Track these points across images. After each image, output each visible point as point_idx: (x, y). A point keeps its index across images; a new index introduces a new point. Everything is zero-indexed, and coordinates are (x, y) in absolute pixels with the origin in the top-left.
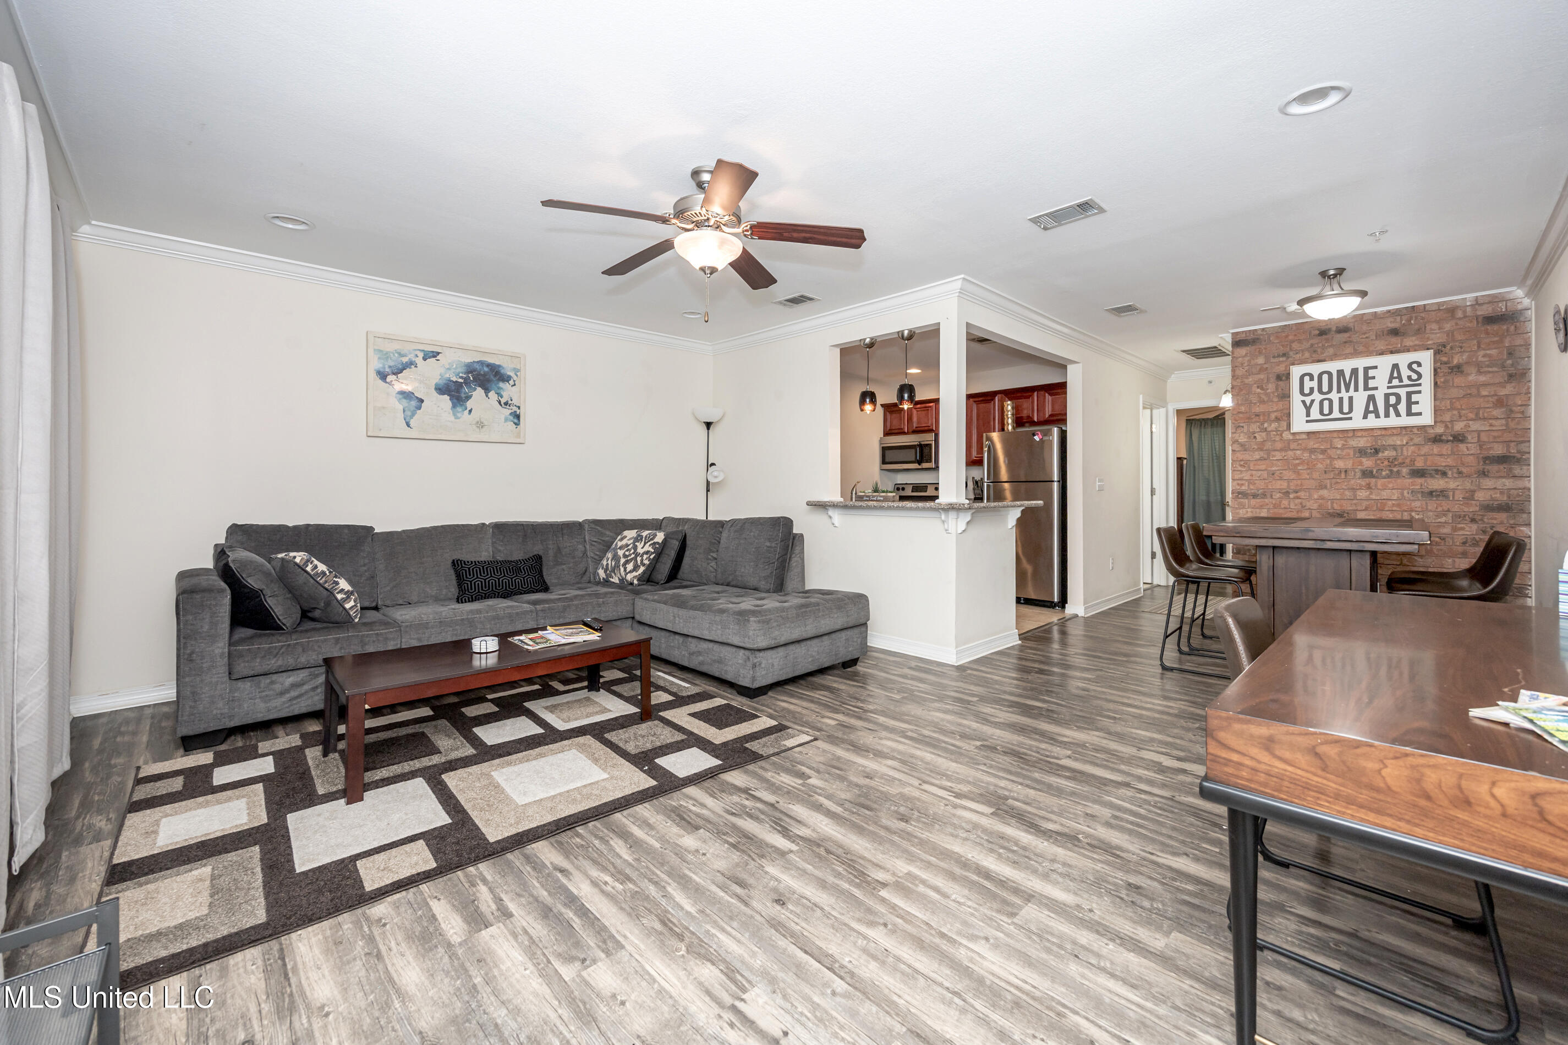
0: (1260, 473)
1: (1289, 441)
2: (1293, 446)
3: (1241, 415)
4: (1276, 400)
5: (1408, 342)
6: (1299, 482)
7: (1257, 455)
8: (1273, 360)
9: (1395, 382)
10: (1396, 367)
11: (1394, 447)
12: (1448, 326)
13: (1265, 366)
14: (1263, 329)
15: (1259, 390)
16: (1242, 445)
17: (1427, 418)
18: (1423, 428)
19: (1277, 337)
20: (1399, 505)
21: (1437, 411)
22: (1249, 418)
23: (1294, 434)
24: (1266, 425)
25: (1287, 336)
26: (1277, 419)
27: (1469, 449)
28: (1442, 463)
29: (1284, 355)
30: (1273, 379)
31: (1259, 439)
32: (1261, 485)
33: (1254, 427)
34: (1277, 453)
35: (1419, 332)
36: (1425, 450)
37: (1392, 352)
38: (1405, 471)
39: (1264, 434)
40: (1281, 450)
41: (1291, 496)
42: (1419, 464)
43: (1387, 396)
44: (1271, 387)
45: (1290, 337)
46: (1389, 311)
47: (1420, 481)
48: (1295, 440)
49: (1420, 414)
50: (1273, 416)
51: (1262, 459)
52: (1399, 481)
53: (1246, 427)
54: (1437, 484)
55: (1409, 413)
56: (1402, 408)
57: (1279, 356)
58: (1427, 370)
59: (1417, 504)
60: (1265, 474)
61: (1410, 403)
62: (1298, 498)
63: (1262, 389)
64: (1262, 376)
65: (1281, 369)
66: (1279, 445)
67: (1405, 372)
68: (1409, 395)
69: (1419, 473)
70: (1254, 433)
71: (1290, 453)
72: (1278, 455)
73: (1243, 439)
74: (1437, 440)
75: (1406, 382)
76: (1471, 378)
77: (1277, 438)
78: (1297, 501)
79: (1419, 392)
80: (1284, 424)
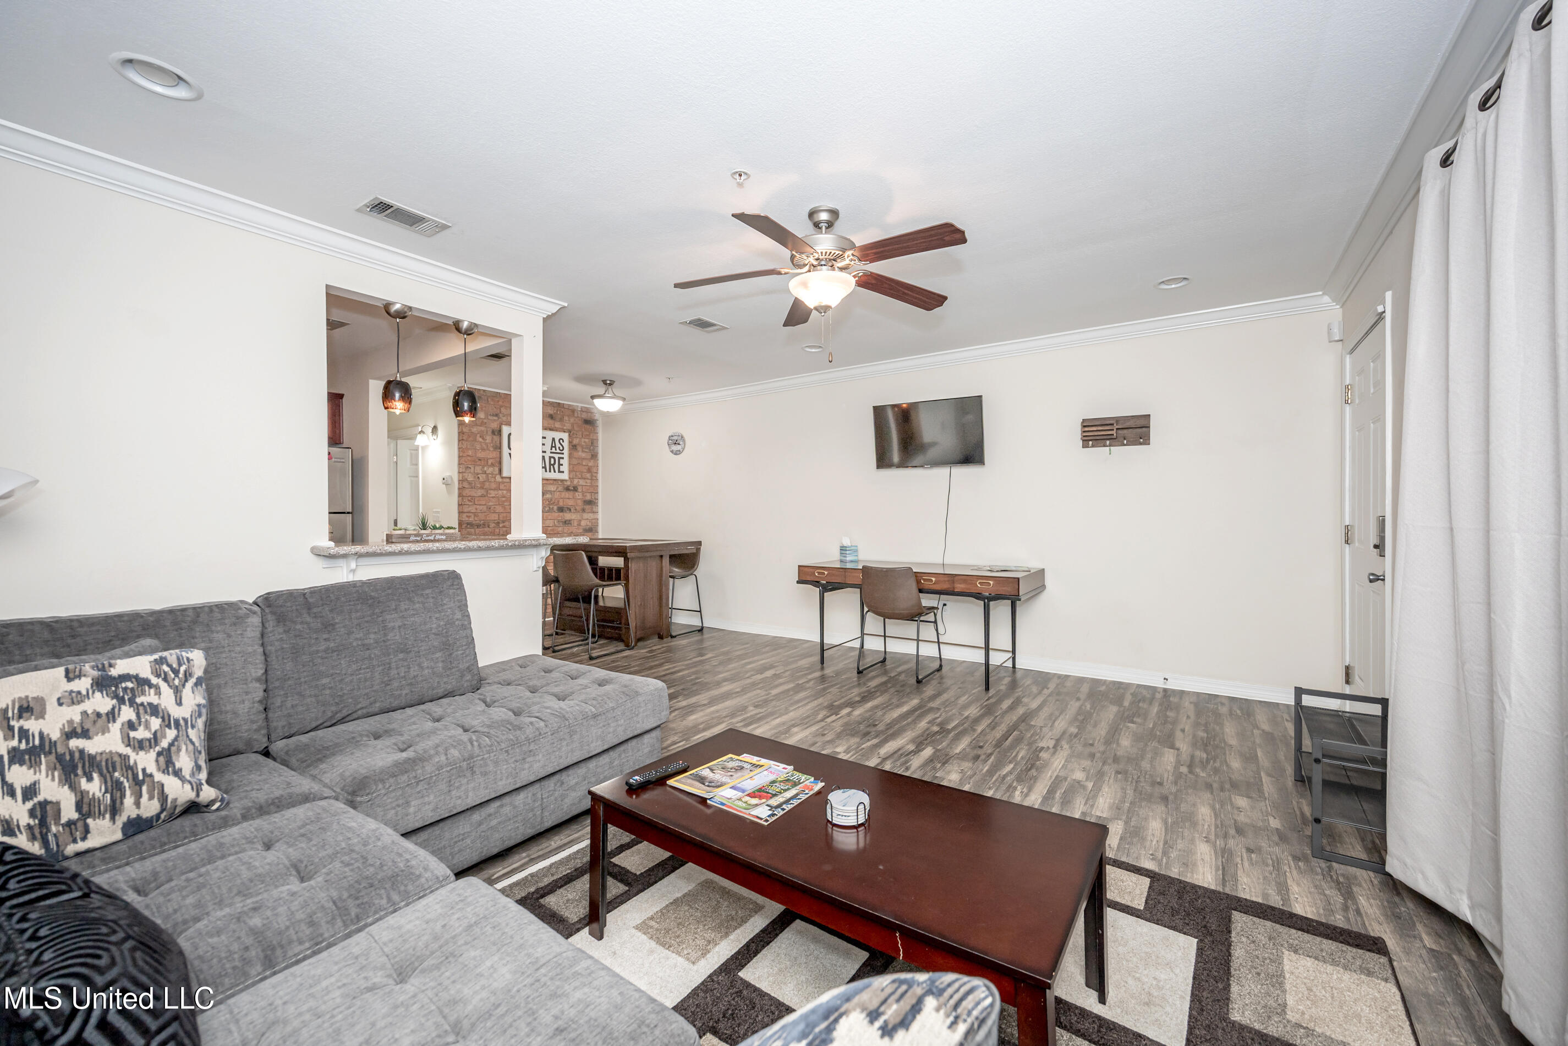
0: (481, 507)
1: (499, 483)
2: (502, 486)
3: (469, 458)
4: (492, 449)
5: (558, 425)
6: (505, 515)
7: (480, 492)
8: (490, 417)
9: (553, 450)
10: (553, 439)
11: (550, 491)
12: (572, 420)
13: (485, 421)
14: (484, 391)
15: (481, 440)
16: (470, 483)
17: (565, 476)
18: (562, 481)
19: (493, 400)
20: (553, 530)
21: (570, 471)
22: (474, 461)
23: (502, 478)
24: (485, 469)
25: (498, 401)
26: (493, 465)
27: (579, 495)
28: (571, 503)
29: (497, 415)
30: (490, 433)
31: (481, 479)
32: (482, 516)
33: (478, 469)
34: (492, 492)
35: (561, 420)
36: (563, 494)
37: (550, 430)
38: (555, 508)
39: (484, 475)
40: (494, 490)
41: (501, 525)
42: (561, 504)
43: (550, 458)
44: (489, 439)
45: (500, 403)
46: (549, 402)
47: (561, 514)
48: (503, 483)
49: (563, 472)
50: (490, 462)
51: (483, 496)
52: (553, 514)
53: (472, 468)
54: (568, 516)
55: (559, 472)
56: (556, 466)
57: (493, 415)
58: (566, 444)
59: (560, 529)
60: (484, 508)
61: (560, 465)
62: (504, 527)
63: (483, 439)
64: (483, 428)
65: (495, 425)
66: (493, 486)
67: (558, 445)
68: (559, 458)
69: (561, 510)
70: (478, 474)
71: (500, 492)
72: (493, 493)
73: (470, 478)
74: (567, 489)
75: (558, 451)
76: (580, 453)
77: (493, 480)
78: (504, 529)
79: (563, 458)
80: (497, 469)
